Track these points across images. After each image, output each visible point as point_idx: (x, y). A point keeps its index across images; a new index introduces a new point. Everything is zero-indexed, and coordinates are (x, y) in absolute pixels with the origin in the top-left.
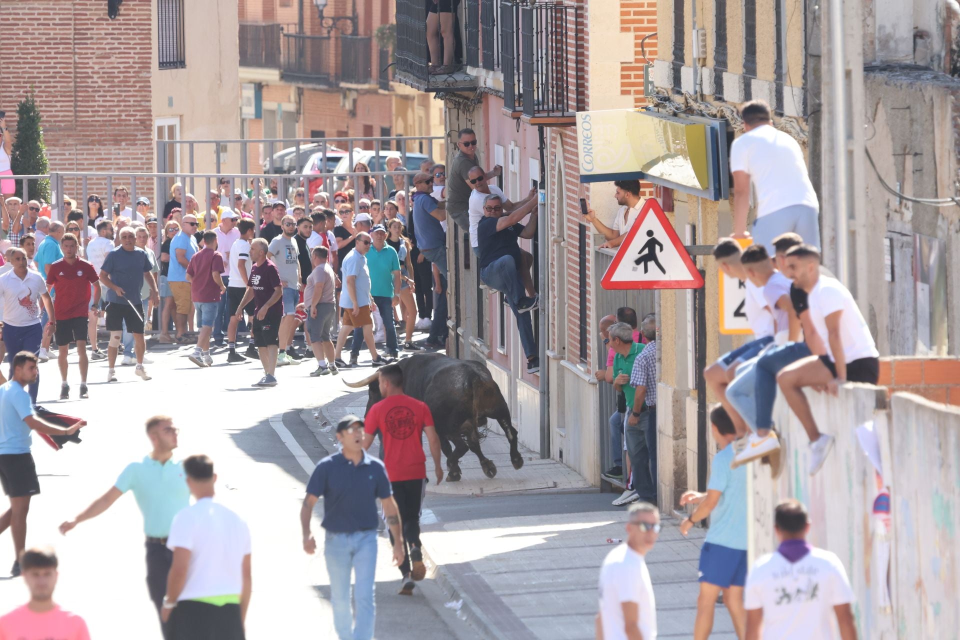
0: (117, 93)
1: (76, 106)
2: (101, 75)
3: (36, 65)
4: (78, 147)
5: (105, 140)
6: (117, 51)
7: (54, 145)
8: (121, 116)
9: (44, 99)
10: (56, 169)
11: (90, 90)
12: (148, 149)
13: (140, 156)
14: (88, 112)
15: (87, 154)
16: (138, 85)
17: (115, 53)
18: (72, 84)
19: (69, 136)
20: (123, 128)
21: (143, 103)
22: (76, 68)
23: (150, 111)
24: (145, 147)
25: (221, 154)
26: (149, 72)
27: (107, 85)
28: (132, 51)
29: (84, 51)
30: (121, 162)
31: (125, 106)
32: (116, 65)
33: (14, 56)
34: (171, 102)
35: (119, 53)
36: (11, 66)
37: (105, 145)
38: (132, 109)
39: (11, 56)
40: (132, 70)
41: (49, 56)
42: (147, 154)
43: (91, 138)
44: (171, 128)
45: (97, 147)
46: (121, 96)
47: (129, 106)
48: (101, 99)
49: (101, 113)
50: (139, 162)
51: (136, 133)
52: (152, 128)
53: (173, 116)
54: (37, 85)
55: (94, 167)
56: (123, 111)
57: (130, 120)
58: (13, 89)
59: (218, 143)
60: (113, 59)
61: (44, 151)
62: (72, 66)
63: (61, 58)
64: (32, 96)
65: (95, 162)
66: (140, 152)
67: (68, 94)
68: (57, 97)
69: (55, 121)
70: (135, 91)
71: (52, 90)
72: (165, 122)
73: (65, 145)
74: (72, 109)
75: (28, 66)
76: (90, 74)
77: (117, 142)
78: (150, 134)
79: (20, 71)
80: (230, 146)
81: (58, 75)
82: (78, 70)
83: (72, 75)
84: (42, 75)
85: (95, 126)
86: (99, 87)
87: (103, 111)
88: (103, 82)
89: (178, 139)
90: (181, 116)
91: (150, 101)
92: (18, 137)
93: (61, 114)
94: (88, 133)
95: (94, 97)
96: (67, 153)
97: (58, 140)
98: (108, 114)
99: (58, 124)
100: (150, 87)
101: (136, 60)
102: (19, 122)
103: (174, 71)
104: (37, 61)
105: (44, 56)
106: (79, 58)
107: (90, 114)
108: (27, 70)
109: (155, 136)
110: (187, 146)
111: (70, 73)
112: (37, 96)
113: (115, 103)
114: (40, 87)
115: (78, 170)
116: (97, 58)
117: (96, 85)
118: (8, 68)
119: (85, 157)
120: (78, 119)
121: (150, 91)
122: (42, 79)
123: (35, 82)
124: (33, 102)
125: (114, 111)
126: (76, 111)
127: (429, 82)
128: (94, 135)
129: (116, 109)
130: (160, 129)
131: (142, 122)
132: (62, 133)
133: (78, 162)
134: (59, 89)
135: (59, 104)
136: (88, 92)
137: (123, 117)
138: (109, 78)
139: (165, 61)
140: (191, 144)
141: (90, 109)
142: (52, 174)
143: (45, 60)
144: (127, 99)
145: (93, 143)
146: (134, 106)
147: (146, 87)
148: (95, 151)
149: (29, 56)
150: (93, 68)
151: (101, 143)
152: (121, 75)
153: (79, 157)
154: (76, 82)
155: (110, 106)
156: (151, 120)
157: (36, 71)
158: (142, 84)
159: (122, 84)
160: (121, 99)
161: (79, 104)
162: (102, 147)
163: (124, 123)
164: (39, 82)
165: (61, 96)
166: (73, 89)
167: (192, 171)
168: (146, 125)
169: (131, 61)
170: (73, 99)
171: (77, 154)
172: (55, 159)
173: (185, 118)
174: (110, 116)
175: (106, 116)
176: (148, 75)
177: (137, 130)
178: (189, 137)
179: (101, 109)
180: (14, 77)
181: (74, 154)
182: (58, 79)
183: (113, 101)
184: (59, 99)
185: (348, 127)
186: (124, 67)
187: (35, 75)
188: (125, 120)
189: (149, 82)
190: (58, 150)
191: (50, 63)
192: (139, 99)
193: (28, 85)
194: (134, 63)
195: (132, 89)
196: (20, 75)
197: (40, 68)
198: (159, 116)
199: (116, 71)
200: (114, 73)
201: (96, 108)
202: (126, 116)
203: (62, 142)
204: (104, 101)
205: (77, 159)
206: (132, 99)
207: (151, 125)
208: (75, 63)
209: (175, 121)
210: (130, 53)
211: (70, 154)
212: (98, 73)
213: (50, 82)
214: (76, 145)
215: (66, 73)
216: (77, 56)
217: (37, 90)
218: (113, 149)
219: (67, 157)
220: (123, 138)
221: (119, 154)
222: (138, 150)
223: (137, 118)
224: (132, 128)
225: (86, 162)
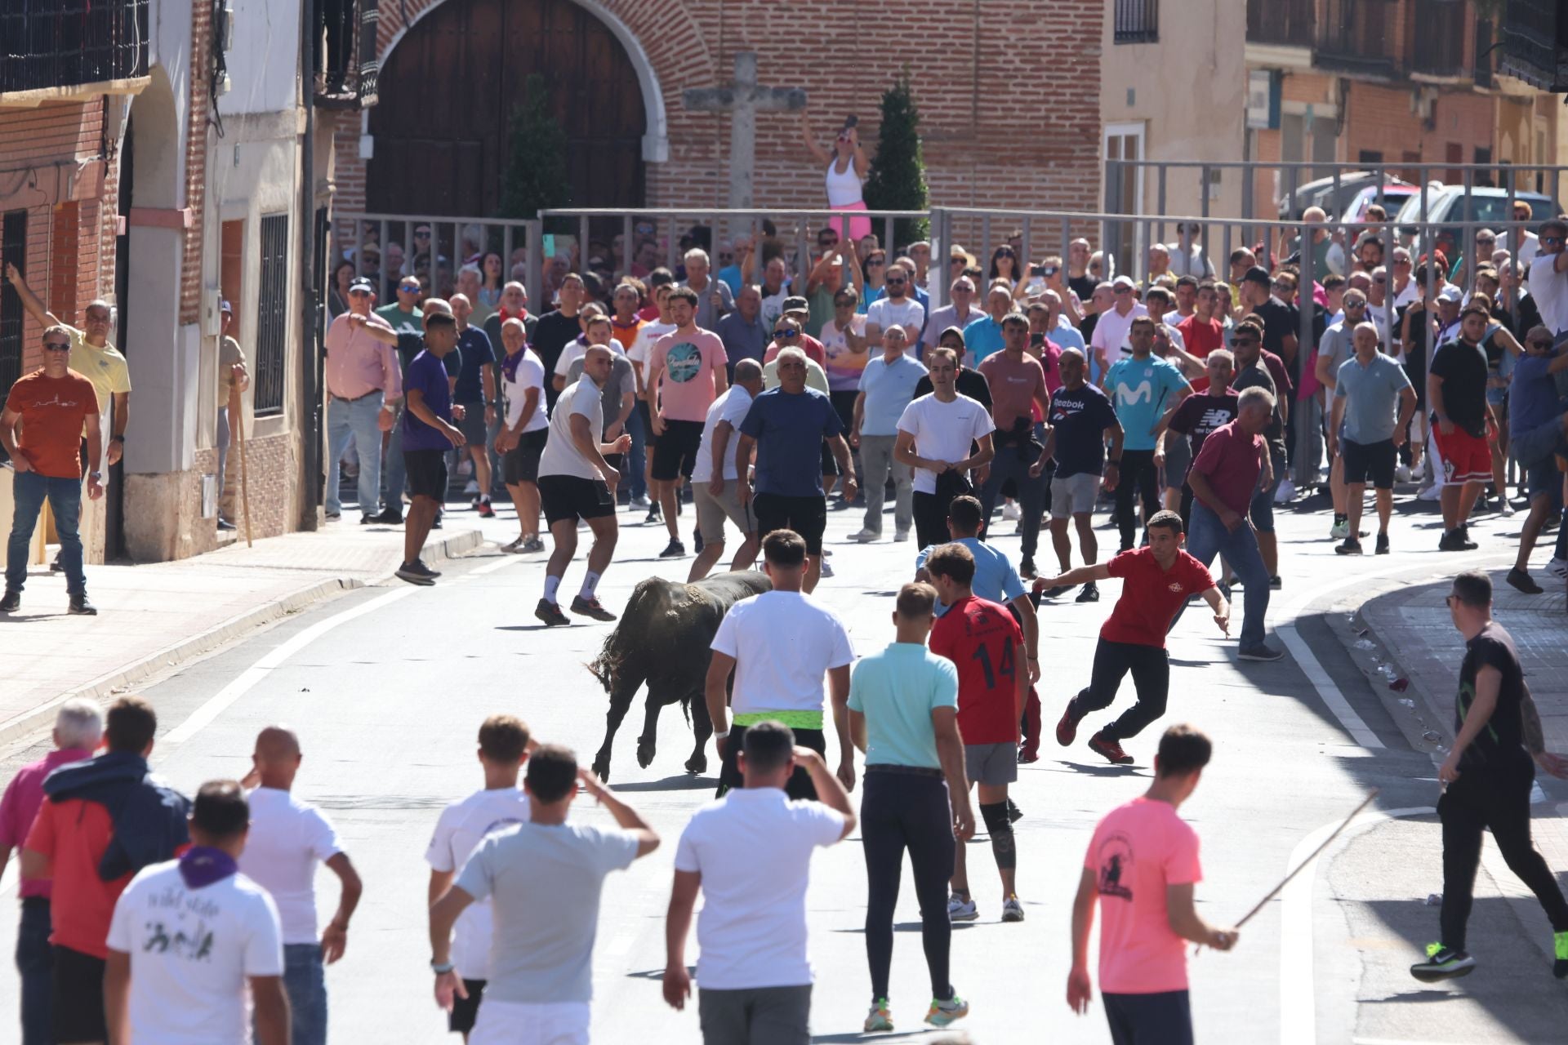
0: (1045, 80)
1: (977, 100)
2: (1020, 50)
3: (915, 31)
4: (979, 167)
5: (1022, 157)
6: (1048, 12)
7: (938, 163)
8: (1047, 118)
9: (925, 87)
10: (939, 203)
11: (1001, 74)
12: (1092, 174)
13: (1077, 185)
14: (995, 109)
15: (993, 179)
16: (1080, 68)
17: (1044, 15)
18: (971, 65)
19: (964, 148)
20: (1052, 138)
21: (1086, 99)
22: (979, 37)
23: (1097, 111)
24: (1087, 170)
25: (1212, 187)
26: (1098, 48)
27: (1029, 66)
28: (1072, 13)
29: (993, 11)
30: (1047, 193)
31: (1056, 102)
32: (1044, 35)
33: (880, 16)
34: (1131, 98)
35: (1052, 15)
36: (874, 31)
37: (1021, 165)
38: (1068, 107)
39: (875, 15)
40: (1069, 43)
41: (935, 16)
42: (1091, 181)
43: (999, 154)
44: (1131, 141)
45: (1009, 168)
46: (1049, 85)
47: (1064, 102)
48: (1019, 89)
49: (1017, 113)
50: (1076, 194)
51: (1072, 147)
52: (1100, 139)
53: (1135, 120)
54: (915, 63)
55: (1004, 201)
56: (1052, 110)
57: (1064, 126)
58: (875, 69)
59: (1206, 168)
60: (1040, 25)
61: (922, 171)
62: (972, 34)
63: (956, 21)
64: (906, 82)
65: (1004, 192)
66: (1078, 178)
67: (965, 80)
68: (945, 84)
69: (941, 124)
70: (1074, 78)
71: (940, 72)
72: (1121, 131)
73: (956, 164)
74: (970, 104)
75: (900, 32)
76: (1003, 49)
77: (1041, 160)
78: (1096, 150)
79: (889, 40)
80: (1226, 173)
81: (949, 49)
82: (982, 42)
83: (972, 49)
84: (924, 48)
85: (1006, 133)
86: (1016, 69)
87: (1021, 110)
88: (1022, 61)
89: (1141, 158)
90: (1147, 122)
91: (1097, 95)
92: (880, 148)
93: (952, 112)
94: (994, 145)
95: (1006, 85)
96: (959, 176)
97: (944, 155)
98: (1029, 114)
99: (946, 128)
100: (1098, 71)
101: (1079, 28)
102: (884, 124)
103: (1139, 47)
104: (916, 24)
105: (927, 17)
106: (986, 22)
107: (1000, 113)
108: (900, 38)
109: (1103, 153)
110: (1155, 171)
111: (969, 45)
112: (915, 83)
113: (1041, 97)
114: (920, 67)
115: (976, 205)
116: (1015, 22)
117: (1011, 66)
118: (869, 35)
119: (988, 183)
120: (980, 121)
121: (1099, 79)
122: (923, 55)
123: (911, 59)
124: (907, 91)
125: (1039, 110)
126: (976, 109)
127: (1557, 75)
128: (1005, 149)
129: (1043, 107)
130: (1113, 141)
131: (1084, 129)
132: (951, 143)
133: (977, 192)
134: (950, 71)
135: (949, 96)
136: (996, 77)
137: (1053, 121)
138: (1033, 55)
139: (1124, 29)
140: (1162, 168)
141: (999, 106)
142: (933, 212)
143: (928, 24)
144: (1060, 90)
145: (1002, 161)
146: (1072, 102)
147: (1091, 72)
148: (1005, 175)
149: (904, 16)
150: (1006, 38)
151: (1014, 161)
152: (1053, 51)
153: (979, 183)
154: (978, 61)
155: (1033, 102)
156: (1098, 126)
157: (913, 41)
158: (1086, 67)
159: (1054, 67)
160: (1050, 90)
161: (982, 96)
162: (1017, 169)
163: (1053, 130)
164: (919, 59)
165: (954, 83)
166: (972, 72)
167: (1162, 211)
168: (1090, 133)
169: (1069, 28)
170: (971, 88)
171: (976, 179)
172: (939, 187)
173: (1154, 124)
174: (1032, 118)
175: (1025, 118)
176: (1096, 52)
177: (1075, 142)
178: (1159, 156)
179: (1018, 106)
180: (877, 50)
181: (970, 179)
182: (949, 55)
183: (1038, 93)
184: (950, 87)
185: (1421, 146)
186: (1058, 39)
187: (913, 47)
188: (1056, 125)
189: (1097, 63)
190: (944, 172)
191: (936, 28)
192: (1079, 91)
193: (900, 63)
194: (1074, 32)
195: (1068, 75)
196: (888, 47)
197: (921, 36)
198: (1113, 120)
199: (1044, 44)
200: (1040, 47)
201: (1010, 105)
202: (1058, 118)
203: (951, 158)
204: (1023, 93)
205: (976, 187)
206: (1068, 91)
207: (1098, 135)
208: (978, 29)
209: (1138, 130)
210: (1067, 16)
211: (964, 179)
212: (1014, 46)
213: (935, 60)
214: (974, 164)
215: (963, 45)
216: (981, 19)
217: (914, 72)
218: (1034, 172)
219: (959, 182)
220: (1052, 154)
221: (1044, 180)
222: (1074, 176)
223: (1077, 121)
224: (1067, 138)
225: (989, 193)
